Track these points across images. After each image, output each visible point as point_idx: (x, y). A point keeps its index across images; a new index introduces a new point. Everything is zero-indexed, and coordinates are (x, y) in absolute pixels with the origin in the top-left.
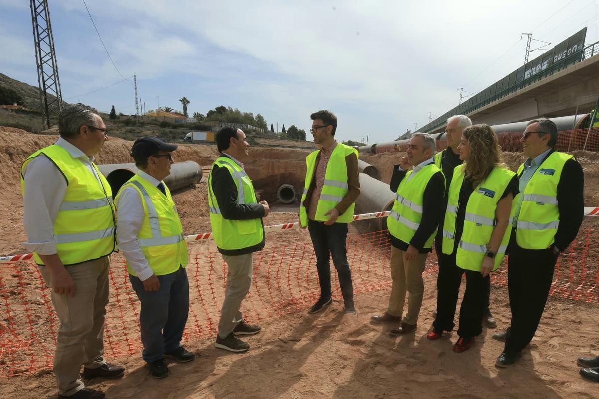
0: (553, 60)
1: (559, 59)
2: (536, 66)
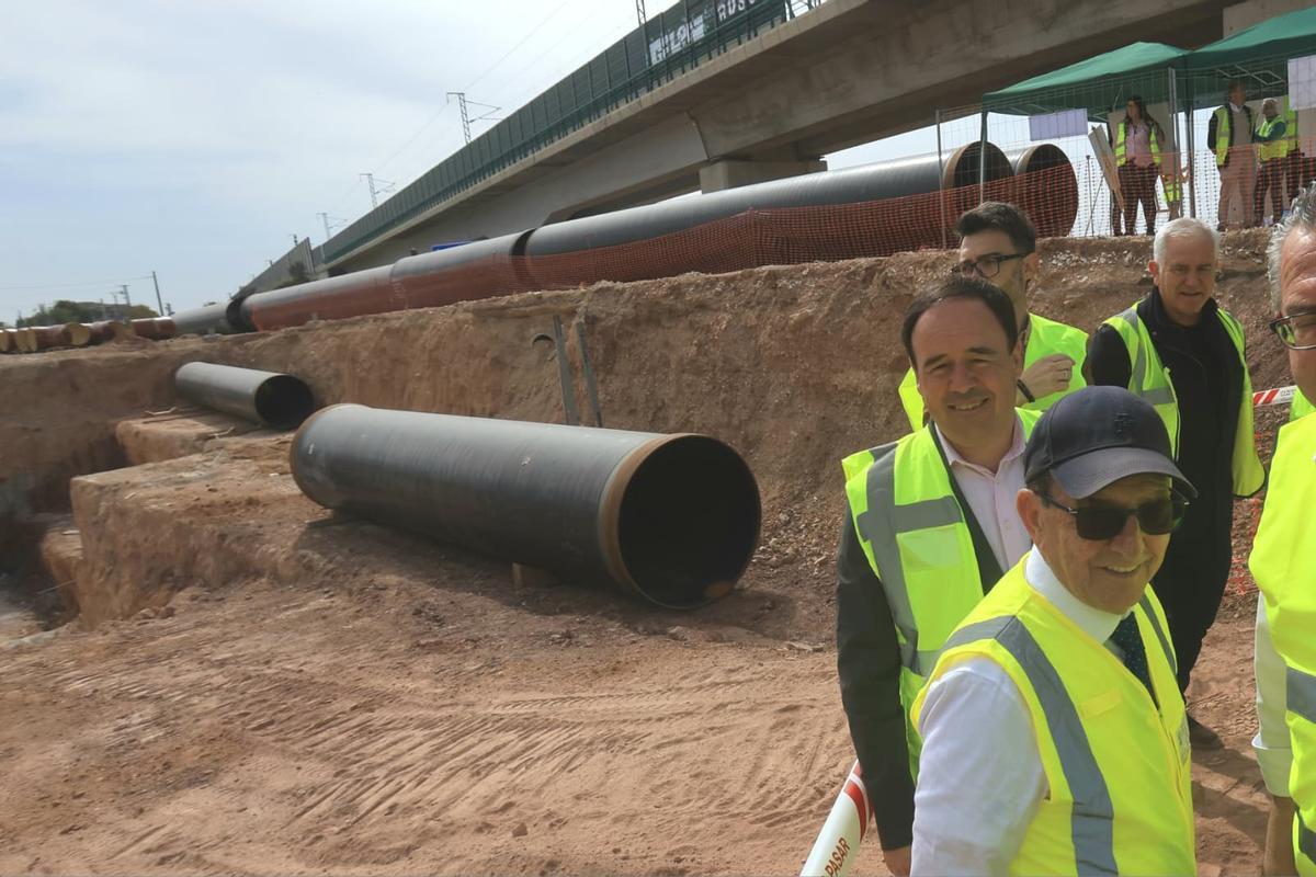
0: (717, 15)
1: (731, 12)
2: (675, 29)
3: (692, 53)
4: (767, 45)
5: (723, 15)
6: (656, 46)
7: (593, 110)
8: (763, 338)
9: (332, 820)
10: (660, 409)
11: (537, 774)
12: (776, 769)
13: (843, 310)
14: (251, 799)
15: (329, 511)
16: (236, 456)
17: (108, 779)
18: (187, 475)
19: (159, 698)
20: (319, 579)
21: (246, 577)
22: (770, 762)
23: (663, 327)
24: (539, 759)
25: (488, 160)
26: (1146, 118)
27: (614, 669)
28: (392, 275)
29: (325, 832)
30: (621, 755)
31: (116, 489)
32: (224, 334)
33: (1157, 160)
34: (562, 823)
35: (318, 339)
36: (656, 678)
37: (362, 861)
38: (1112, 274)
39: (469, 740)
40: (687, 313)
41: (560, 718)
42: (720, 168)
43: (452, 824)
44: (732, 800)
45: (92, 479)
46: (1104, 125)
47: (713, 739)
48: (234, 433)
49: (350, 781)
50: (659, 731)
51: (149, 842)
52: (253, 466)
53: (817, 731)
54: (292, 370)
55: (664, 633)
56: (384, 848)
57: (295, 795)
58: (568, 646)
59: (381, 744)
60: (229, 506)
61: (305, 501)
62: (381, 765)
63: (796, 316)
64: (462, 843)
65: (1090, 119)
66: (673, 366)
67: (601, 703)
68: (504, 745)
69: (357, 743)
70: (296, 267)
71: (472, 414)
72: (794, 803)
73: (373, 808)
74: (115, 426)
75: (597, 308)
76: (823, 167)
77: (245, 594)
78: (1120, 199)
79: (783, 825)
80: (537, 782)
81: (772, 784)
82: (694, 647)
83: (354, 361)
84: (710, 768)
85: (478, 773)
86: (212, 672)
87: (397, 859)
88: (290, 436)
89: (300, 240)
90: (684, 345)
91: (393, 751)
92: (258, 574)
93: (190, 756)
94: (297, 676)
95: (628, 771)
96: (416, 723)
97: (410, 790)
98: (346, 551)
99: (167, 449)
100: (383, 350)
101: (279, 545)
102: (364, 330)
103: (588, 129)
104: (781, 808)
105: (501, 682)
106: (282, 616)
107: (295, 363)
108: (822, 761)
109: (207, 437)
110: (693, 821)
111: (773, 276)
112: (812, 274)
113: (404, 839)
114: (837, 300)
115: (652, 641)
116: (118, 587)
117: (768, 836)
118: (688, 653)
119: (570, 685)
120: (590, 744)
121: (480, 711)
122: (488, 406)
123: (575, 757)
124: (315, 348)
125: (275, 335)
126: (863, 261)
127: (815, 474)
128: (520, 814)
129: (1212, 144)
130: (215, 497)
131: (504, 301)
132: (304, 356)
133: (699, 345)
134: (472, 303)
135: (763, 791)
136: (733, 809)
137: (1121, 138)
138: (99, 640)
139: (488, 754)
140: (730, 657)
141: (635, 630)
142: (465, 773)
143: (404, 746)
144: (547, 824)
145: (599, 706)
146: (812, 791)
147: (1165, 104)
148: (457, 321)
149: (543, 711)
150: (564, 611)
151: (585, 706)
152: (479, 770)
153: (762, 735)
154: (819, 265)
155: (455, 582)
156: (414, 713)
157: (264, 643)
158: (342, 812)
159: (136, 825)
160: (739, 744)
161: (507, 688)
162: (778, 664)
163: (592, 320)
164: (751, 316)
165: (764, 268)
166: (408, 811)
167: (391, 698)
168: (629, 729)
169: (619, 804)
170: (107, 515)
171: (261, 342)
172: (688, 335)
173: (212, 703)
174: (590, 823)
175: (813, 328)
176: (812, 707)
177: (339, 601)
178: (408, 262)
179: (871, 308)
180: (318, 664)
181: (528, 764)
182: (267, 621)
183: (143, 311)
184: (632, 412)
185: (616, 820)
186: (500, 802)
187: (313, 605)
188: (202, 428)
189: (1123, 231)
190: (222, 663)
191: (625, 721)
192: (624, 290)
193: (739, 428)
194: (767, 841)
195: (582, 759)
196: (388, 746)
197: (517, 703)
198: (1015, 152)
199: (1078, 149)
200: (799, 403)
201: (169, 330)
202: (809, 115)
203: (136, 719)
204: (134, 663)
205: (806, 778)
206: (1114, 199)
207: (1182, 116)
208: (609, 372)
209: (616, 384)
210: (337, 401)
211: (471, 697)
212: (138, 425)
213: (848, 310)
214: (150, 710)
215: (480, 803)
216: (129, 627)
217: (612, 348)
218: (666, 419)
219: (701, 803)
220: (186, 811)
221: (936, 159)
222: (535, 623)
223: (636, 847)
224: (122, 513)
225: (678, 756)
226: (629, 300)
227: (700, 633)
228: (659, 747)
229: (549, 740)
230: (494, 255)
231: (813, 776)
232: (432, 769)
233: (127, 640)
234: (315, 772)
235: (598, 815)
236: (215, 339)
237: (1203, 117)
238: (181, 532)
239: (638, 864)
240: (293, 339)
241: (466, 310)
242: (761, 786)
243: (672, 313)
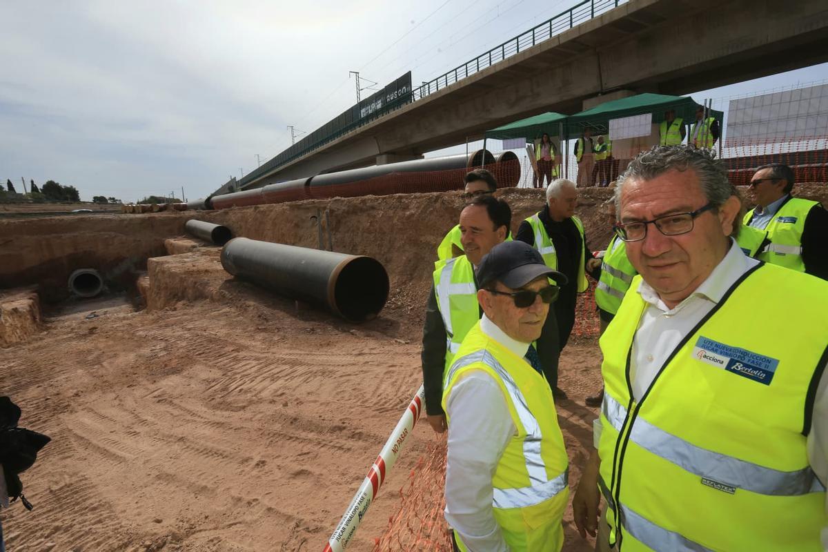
0: (386, 100)
1: (392, 98)
2: (371, 104)
3: (376, 114)
4: (404, 111)
5: (388, 100)
6: (363, 111)
7: (339, 133)
8: (395, 221)
9: (219, 393)
10: (354, 246)
11: (295, 382)
12: (385, 390)
13: (426, 212)
14: (193, 382)
15: (232, 276)
16: (204, 254)
17: (145, 369)
18: (186, 260)
19: (167, 340)
20: (227, 301)
21: (202, 298)
22: (383, 386)
23: (358, 216)
24: (296, 376)
25: (300, 151)
26: (549, 142)
27: (328, 344)
28: (263, 191)
29: (216, 397)
30: (326, 378)
31: (162, 263)
33: (553, 159)
34: (301, 403)
35: (235, 213)
36: (343, 349)
37: (227, 410)
38: (533, 203)
39: (272, 367)
40: (367, 210)
41: (306, 362)
42: (384, 157)
43: (261, 399)
44: (367, 401)
45: (154, 259)
46: (533, 145)
47: (362, 375)
48: (204, 246)
49: (228, 378)
50: (342, 370)
51: (156, 393)
52: (209, 258)
53: (403, 376)
54: (225, 224)
55: (349, 331)
56: (236, 405)
57: (207, 381)
58: (312, 333)
59: (240, 365)
60: (199, 272)
61: (225, 272)
62: (239, 373)
63: (408, 213)
64: (264, 407)
65: (527, 142)
66: (361, 229)
67: (322, 357)
68: (284, 370)
69: (232, 364)
70: (230, 187)
71: (286, 243)
72: (390, 404)
74: (164, 241)
75: (334, 207)
76: (423, 157)
77: (200, 305)
78: (538, 174)
79: (385, 413)
80: (294, 386)
81: (383, 396)
82: (358, 338)
83: (246, 222)
84: (360, 387)
85: (273, 380)
86: (186, 332)
87: (240, 410)
88: (221, 248)
89: (233, 178)
90: (365, 222)
91: (244, 368)
92: (206, 298)
93: (174, 363)
94: (213, 336)
95: (329, 384)
96: (253, 358)
97: (248, 384)
98: (237, 291)
99: (181, 250)
100: (257, 219)
101: (214, 287)
102: (250, 211)
103: (336, 141)
104: (386, 406)
105: (286, 346)
106: (212, 314)
107: (226, 222)
108: (403, 388)
109: (194, 247)
110: (351, 407)
111: (400, 198)
112: (415, 197)
113: (243, 402)
114: (424, 208)
115: (344, 334)
116: (160, 298)
117: (379, 417)
118: (357, 340)
119: (311, 349)
120: (316, 373)
121: (277, 356)
122: (292, 241)
123: (309, 377)
124: (234, 216)
125: (221, 211)
126: (435, 194)
128: (286, 398)
129: (576, 153)
130: (195, 268)
131: (300, 202)
132: (229, 220)
133: (371, 222)
134: (289, 203)
135: (379, 398)
136: (367, 404)
137: (539, 149)
138: (150, 317)
139: (278, 373)
140: (372, 343)
141: (338, 330)
142: (268, 380)
143: (248, 367)
144: (296, 403)
146: (398, 400)
147: (557, 137)
148: (284, 209)
149: (300, 358)
150: (311, 320)
151: (315, 358)
152: (274, 379)
153: (381, 376)
154: (418, 194)
155: (274, 306)
156: (254, 354)
157: (205, 323)
158: (223, 390)
159: (152, 387)
160: (372, 378)
161: (288, 348)
162: (390, 349)
163: (332, 211)
164: (391, 213)
165: (397, 194)
166: (246, 392)
167: (247, 348)
168: (331, 368)
169: (323, 399)
170: (158, 272)
171: (215, 214)
172: (367, 218)
173: (184, 344)
174: (312, 404)
175: (414, 218)
176: (401, 366)
177: (233, 310)
178: (268, 187)
179: (437, 211)
180: (222, 333)
181: (292, 378)
182: (207, 315)
183: (178, 201)
184: (344, 247)
185: (321, 404)
186: (279, 393)
187: (224, 310)
188: (193, 243)
189: (538, 186)
190: (190, 329)
191: (330, 365)
192: (345, 200)
193: (383, 255)
194: (378, 419)
195: (312, 378)
196: (242, 366)
197: (291, 354)
198: (497, 154)
199: (521, 153)
200: (407, 247)
201: (185, 208)
202: (419, 138)
203: (158, 347)
204: (161, 327)
205: (396, 395)
206: (535, 173)
207: (564, 142)
208: (336, 231)
209: (339, 236)
210: (240, 236)
211: (274, 350)
212: (172, 241)
213: (428, 212)
214: (163, 344)
215: (273, 392)
216: (161, 313)
217: (339, 222)
218: (356, 250)
219: (355, 401)
220: (170, 383)
221: (466, 155)
222: (301, 324)
223: (328, 416)
224: (163, 272)
225: (348, 380)
226: (346, 204)
227: (362, 333)
228: (342, 376)
229: (301, 369)
230: (298, 186)
231: (399, 394)
232: (257, 377)
233: (160, 318)
234: (216, 374)
235: (315, 402)
236: (200, 212)
237: (572, 142)
238: (182, 280)
239: (328, 422)
240: (226, 213)
241: (287, 205)
242: (379, 396)
243: (362, 210)
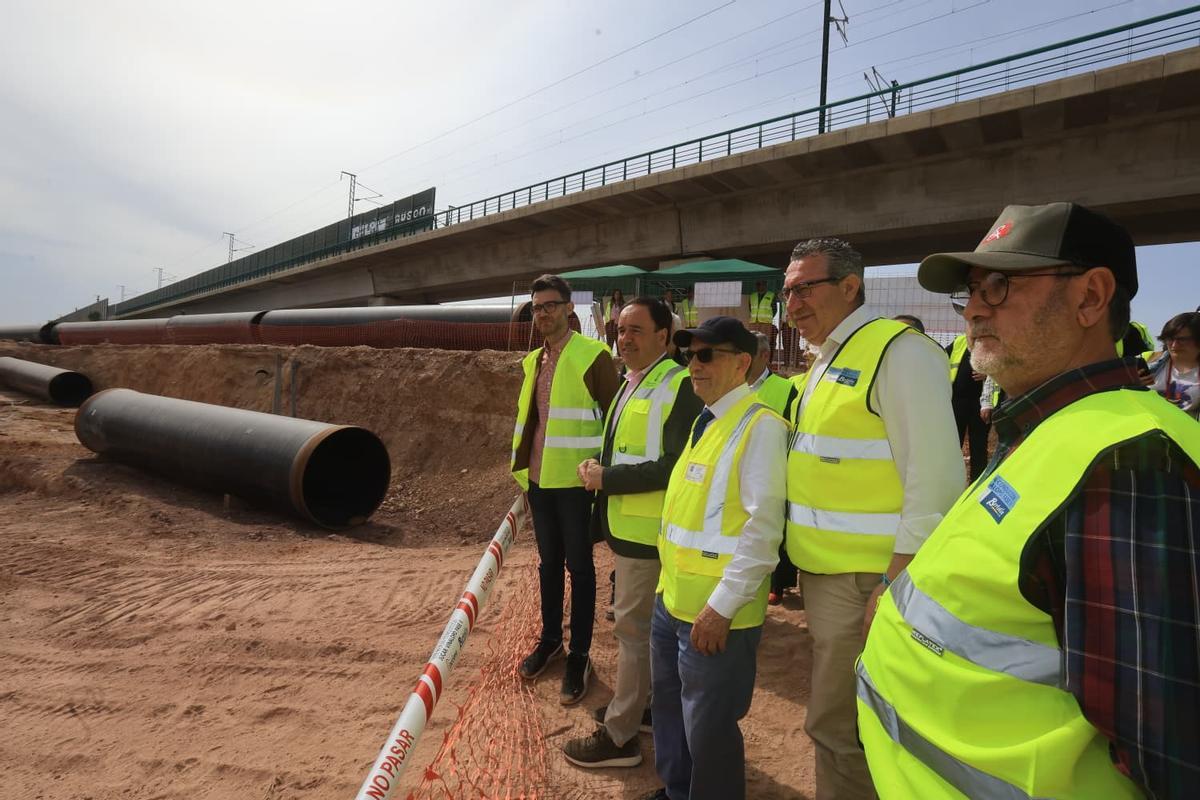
0: (395, 219)
1: (403, 220)
2: (369, 223)
3: (376, 237)
5: (397, 221)
6: (356, 230)
7: (312, 257)
8: (401, 385)
9: (83, 624)
11: (240, 602)
12: (402, 601)
13: (450, 376)
15: (98, 454)
16: (25, 417)
20: (80, 494)
21: (19, 491)
22: (398, 597)
23: (342, 374)
24: (242, 593)
25: (240, 274)
26: (622, 301)
28: (168, 324)
29: (78, 631)
30: (299, 593)
32: (35, 342)
34: (260, 624)
35: (106, 354)
36: (323, 556)
37: (108, 646)
39: (190, 584)
40: (357, 367)
41: (257, 574)
42: (381, 300)
43: (179, 625)
44: (374, 615)
47: (360, 586)
48: (29, 404)
49: (99, 603)
50: (324, 582)
52: (39, 424)
53: (428, 583)
54: (81, 370)
56: (126, 638)
57: (52, 611)
58: (259, 541)
59: (124, 584)
60: (16, 445)
61: (83, 447)
63: (423, 375)
64: (190, 635)
66: (344, 395)
67: (283, 567)
68: (217, 586)
69: (102, 584)
70: (94, 313)
73: (117, 618)
75: (303, 358)
77: (17, 500)
79: (408, 627)
80: (240, 606)
81: (399, 608)
83: (129, 369)
84: (360, 599)
85: (198, 600)
87: (136, 644)
88: (75, 409)
89: (101, 299)
90: (352, 384)
91: (131, 589)
92: (30, 489)
94: (59, 546)
96: (150, 574)
97: (147, 608)
98: (104, 479)
100: (153, 366)
101: (52, 472)
102: (146, 351)
103: (306, 267)
104: (405, 619)
105: (215, 555)
106: (47, 514)
107: (85, 367)
111: (412, 353)
112: (435, 354)
114: (448, 370)
117: (398, 632)
118: (343, 545)
119: (263, 558)
120: (278, 587)
121: (199, 569)
123: (267, 593)
124: (101, 359)
126: (466, 352)
127: (421, 465)
128: (230, 620)
131: (242, 347)
132: (93, 363)
133: (362, 386)
134: (220, 346)
135: (394, 611)
136: (375, 619)
137: (608, 308)
139: (205, 591)
141: (305, 535)
142: (188, 601)
143: (142, 586)
144: (250, 625)
145: (285, 569)
148: (208, 355)
149: (244, 570)
150: (255, 523)
151: (274, 568)
152: (197, 599)
153: (393, 584)
154: (439, 351)
155: (181, 502)
156: (149, 570)
157: (31, 527)
158: (92, 620)
160: (378, 588)
161: (218, 558)
162: (401, 551)
163: (298, 364)
164: (396, 374)
165: (407, 348)
167: (133, 560)
168: (304, 580)
169: (298, 616)
171: (63, 351)
172: (357, 379)
174: (279, 624)
175: (431, 383)
177: (93, 508)
178: (180, 318)
179: (467, 376)
180: (77, 540)
181: (234, 597)
182: (33, 517)
185: (299, 623)
186: (214, 615)
187: (71, 509)
188: (3, 399)
191: (302, 576)
192: (321, 350)
194: (398, 635)
195: (272, 594)
196: (129, 586)
197: (225, 566)
199: (586, 311)
200: (417, 425)
205: (421, 605)
208: (302, 395)
211: (192, 562)
213: (453, 376)
215: (201, 615)
217: (308, 381)
219: (355, 616)
222: (237, 528)
223: (311, 637)
225: (338, 593)
226: (321, 357)
227: (348, 539)
228: (325, 589)
229: (249, 585)
230: (239, 322)
232: (163, 598)
234: (71, 599)
235: (286, 621)
236: (28, 345)
240: (88, 352)
241: (216, 349)
242: (393, 609)
243: (348, 366)
